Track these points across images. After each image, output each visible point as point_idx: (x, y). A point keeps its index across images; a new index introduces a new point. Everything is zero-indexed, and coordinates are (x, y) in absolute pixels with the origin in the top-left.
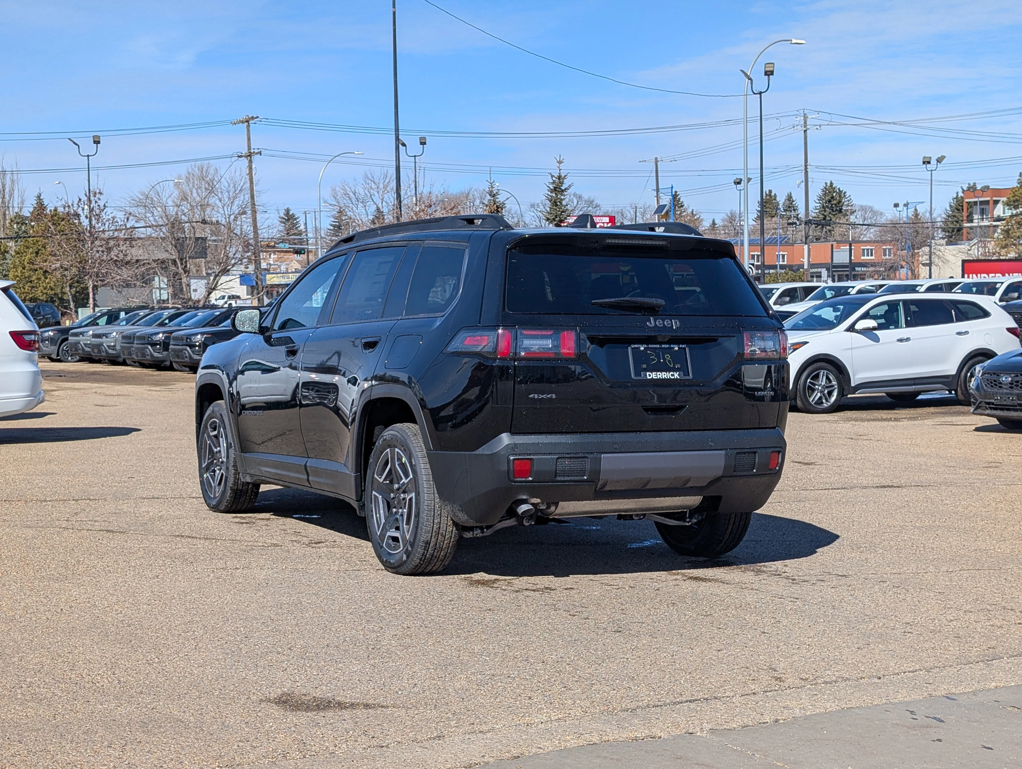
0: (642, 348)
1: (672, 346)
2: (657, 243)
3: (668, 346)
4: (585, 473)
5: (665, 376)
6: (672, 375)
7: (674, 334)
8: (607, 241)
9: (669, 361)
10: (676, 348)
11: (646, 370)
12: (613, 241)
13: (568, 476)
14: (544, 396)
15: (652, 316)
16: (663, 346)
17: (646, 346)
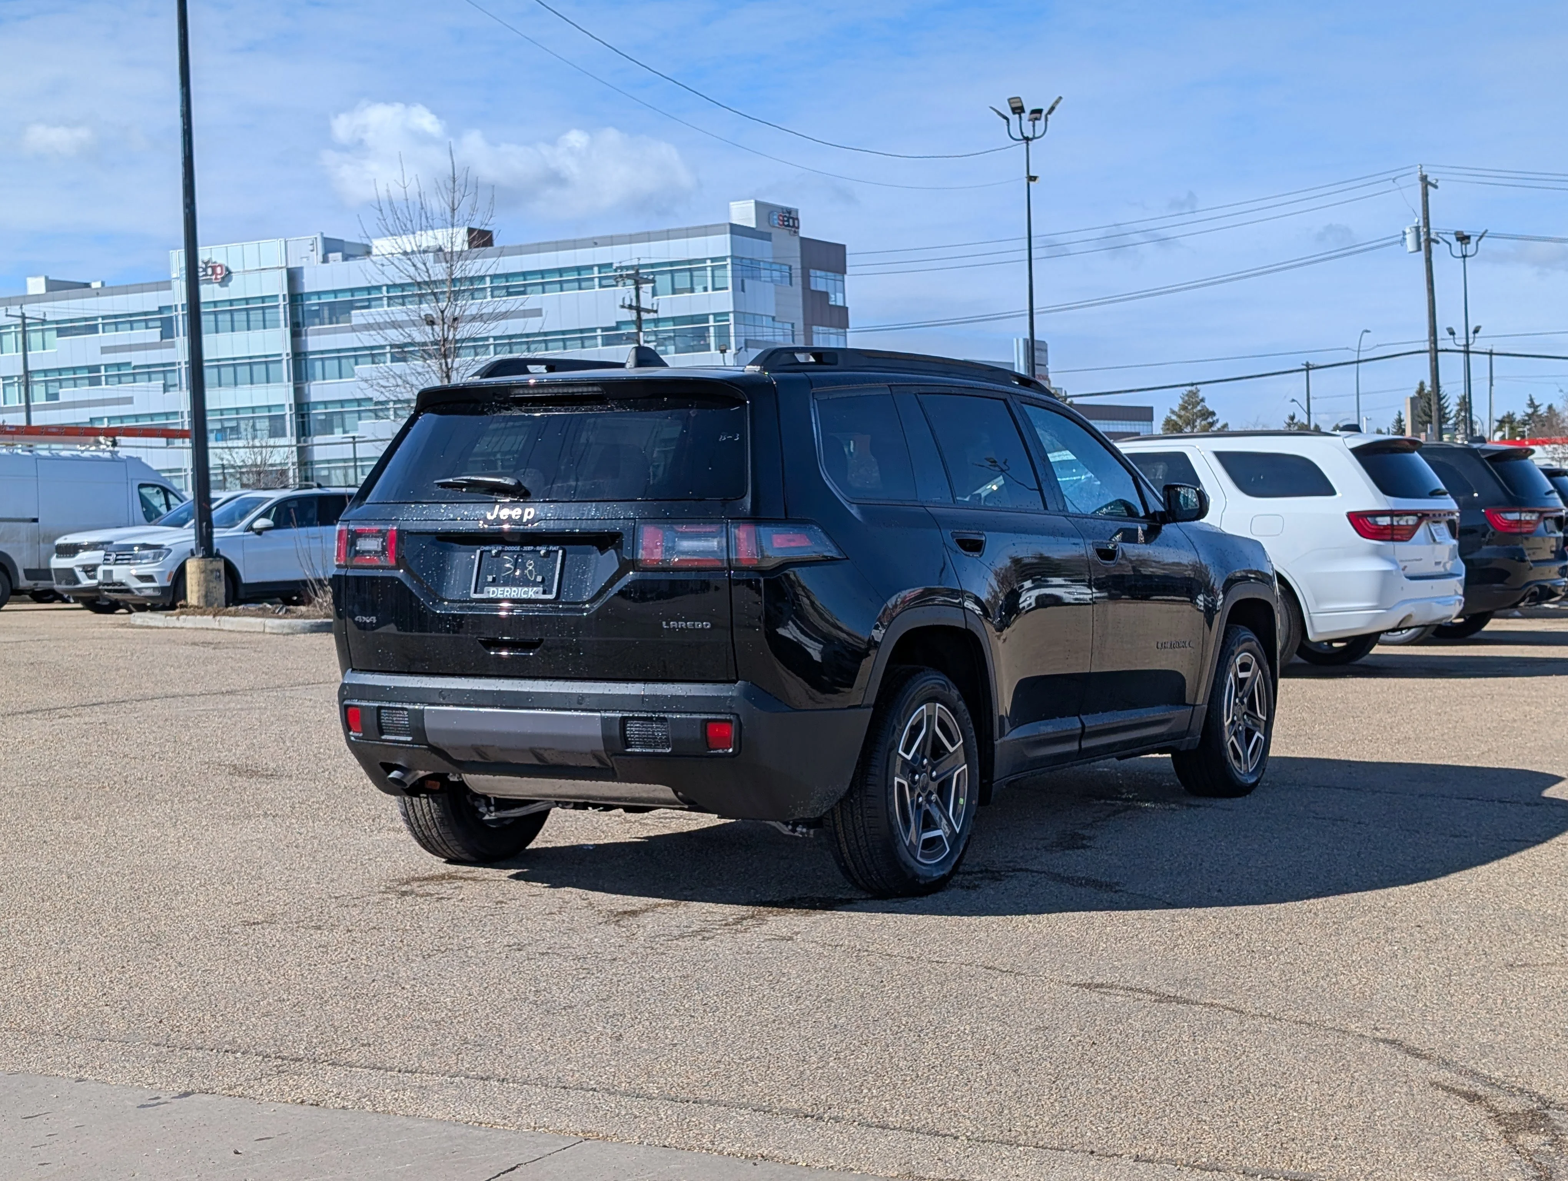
0: (494, 552)
1: (538, 548)
3: (532, 548)
4: (409, 731)
6: (525, 593)
10: (543, 552)
12: (521, 391)
13: (395, 734)
14: (366, 619)
17: (500, 548)
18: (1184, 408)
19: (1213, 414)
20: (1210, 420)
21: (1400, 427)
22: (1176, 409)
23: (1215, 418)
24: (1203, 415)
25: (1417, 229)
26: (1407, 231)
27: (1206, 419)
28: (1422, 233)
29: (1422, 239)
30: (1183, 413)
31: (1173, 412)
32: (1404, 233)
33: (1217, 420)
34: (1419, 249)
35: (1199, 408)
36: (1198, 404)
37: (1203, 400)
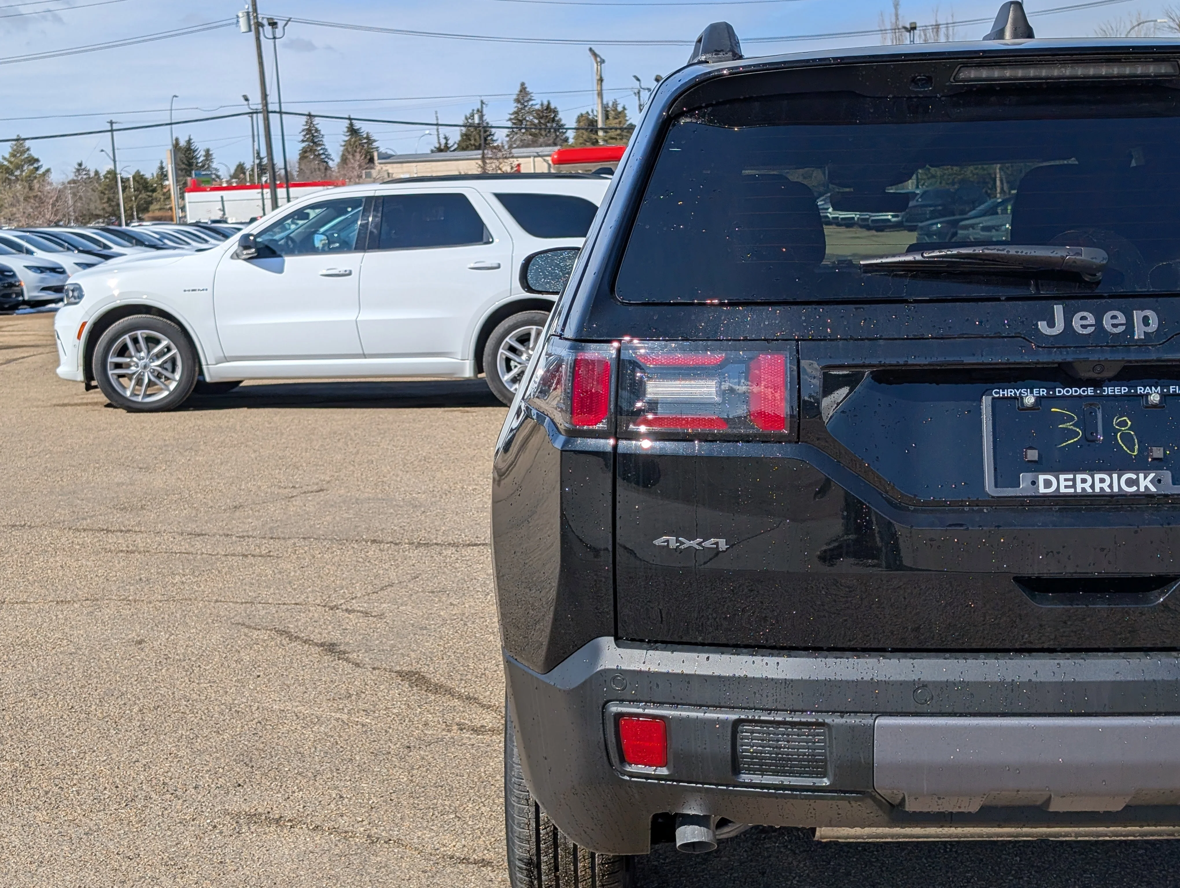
0: (1029, 400)
1: (1140, 390)
2: (1139, 70)
3: (1124, 390)
4: (825, 767)
5: (1105, 486)
6: (1130, 483)
7: (1133, 357)
8: (962, 75)
9: (1126, 437)
10: (1155, 398)
11: (1039, 467)
12: (984, 73)
13: (776, 773)
14: (693, 543)
15: (1057, 299)
16: (1108, 391)
17: (1043, 392)
18: (13, 155)
19: (37, 160)
20: (36, 165)
21: (162, 173)
22: (7, 156)
23: (40, 164)
24: (30, 161)
25: (248, 13)
26: (240, 15)
27: (32, 164)
28: (252, 17)
29: (252, 22)
30: (13, 159)
31: (4, 158)
32: (238, 17)
33: (41, 166)
34: (250, 30)
35: (26, 156)
36: (25, 152)
37: (28, 149)
